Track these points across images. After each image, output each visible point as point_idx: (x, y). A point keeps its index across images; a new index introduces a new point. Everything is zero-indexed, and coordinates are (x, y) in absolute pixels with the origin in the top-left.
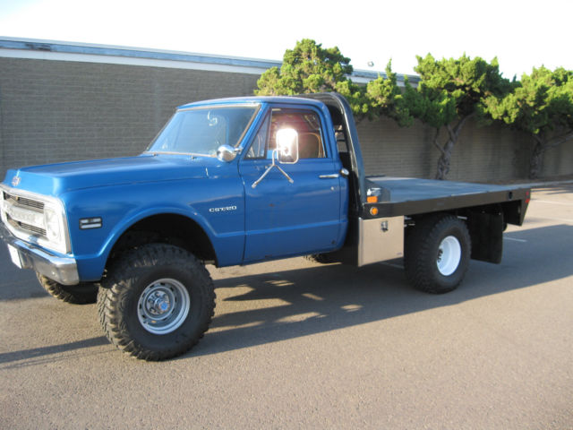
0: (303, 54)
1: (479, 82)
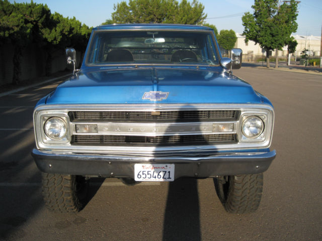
1: (43, 19)
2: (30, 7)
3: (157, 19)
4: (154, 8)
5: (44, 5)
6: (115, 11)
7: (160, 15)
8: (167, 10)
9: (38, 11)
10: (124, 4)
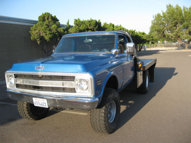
0: (46, 18)
1: (96, 28)
2: (90, 22)
3: (180, 22)
4: (177, 16)
5: (97, 21)
6: (154, 19)
7: (182, 19)
8: (186, 16)
9: (94, 23)
10: (159, 15)
